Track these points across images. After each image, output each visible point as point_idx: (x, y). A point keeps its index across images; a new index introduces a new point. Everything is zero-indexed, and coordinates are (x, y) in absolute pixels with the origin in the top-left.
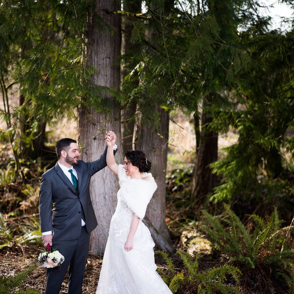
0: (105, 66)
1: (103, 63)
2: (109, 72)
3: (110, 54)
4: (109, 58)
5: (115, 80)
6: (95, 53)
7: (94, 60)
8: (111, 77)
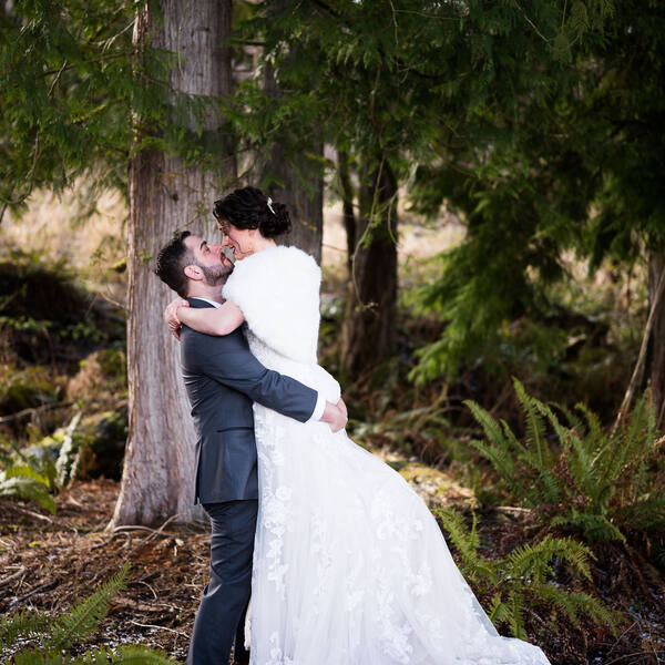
0: (197, 49)
1: (193, 42)
2: (206, 64)
3: (209, 19)
4: (207, 30)
5: (223, 87)
6: (172, 18)
7: (170, 36)
8: (212, 79)
